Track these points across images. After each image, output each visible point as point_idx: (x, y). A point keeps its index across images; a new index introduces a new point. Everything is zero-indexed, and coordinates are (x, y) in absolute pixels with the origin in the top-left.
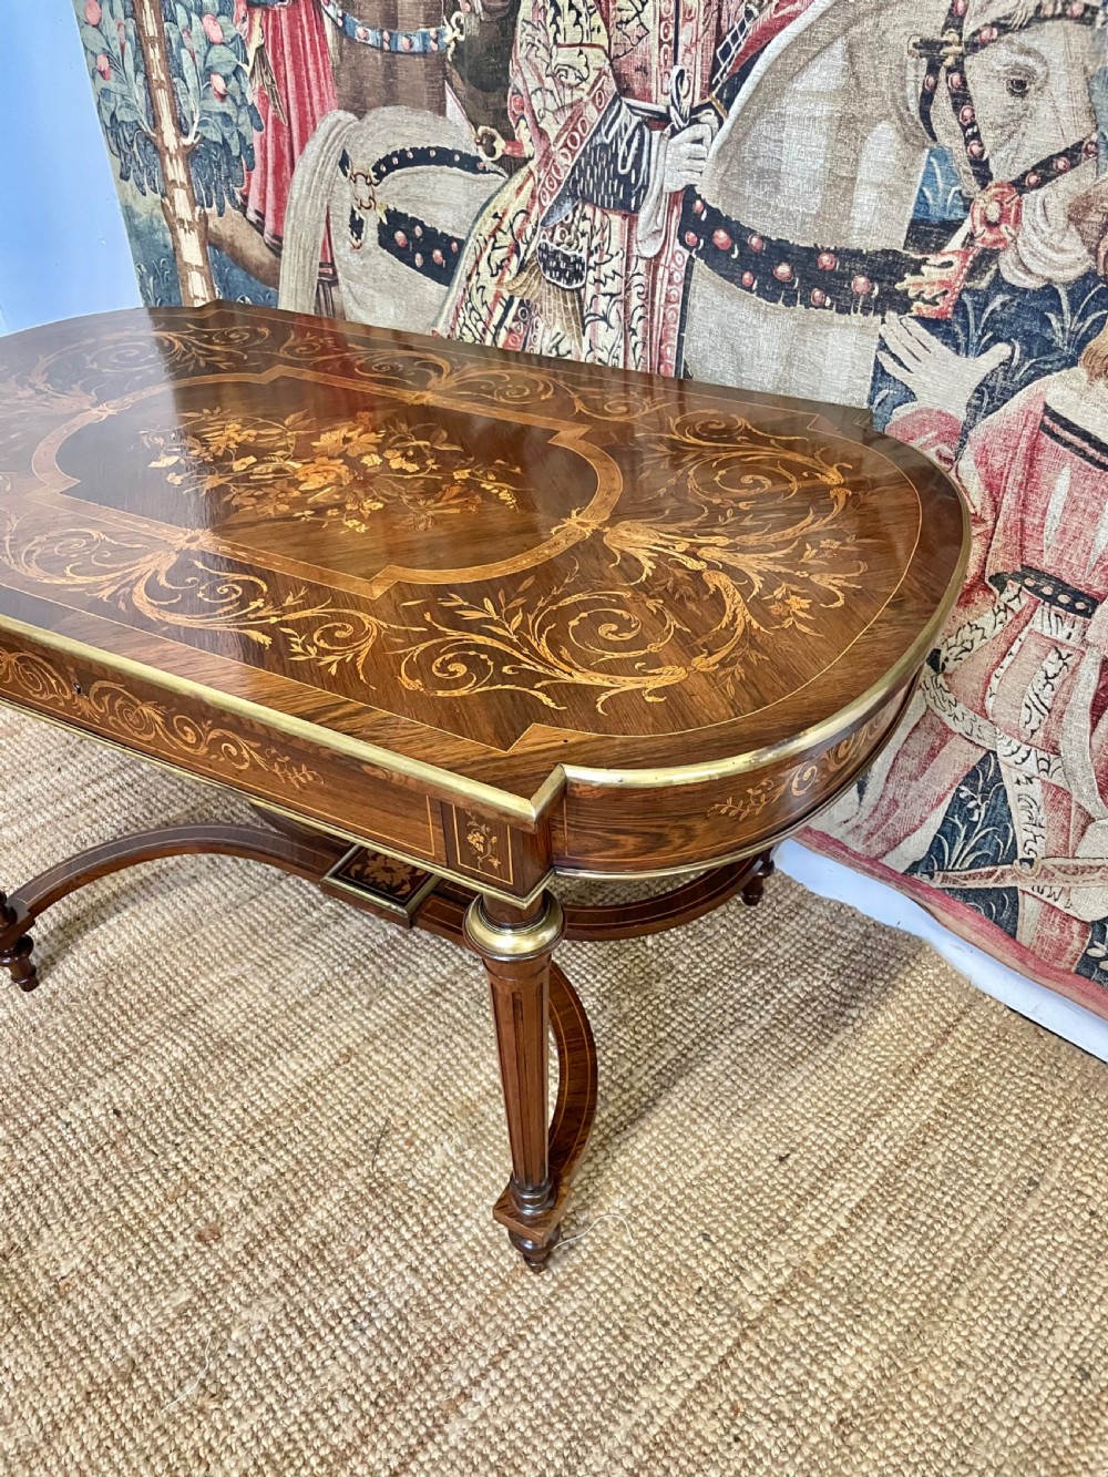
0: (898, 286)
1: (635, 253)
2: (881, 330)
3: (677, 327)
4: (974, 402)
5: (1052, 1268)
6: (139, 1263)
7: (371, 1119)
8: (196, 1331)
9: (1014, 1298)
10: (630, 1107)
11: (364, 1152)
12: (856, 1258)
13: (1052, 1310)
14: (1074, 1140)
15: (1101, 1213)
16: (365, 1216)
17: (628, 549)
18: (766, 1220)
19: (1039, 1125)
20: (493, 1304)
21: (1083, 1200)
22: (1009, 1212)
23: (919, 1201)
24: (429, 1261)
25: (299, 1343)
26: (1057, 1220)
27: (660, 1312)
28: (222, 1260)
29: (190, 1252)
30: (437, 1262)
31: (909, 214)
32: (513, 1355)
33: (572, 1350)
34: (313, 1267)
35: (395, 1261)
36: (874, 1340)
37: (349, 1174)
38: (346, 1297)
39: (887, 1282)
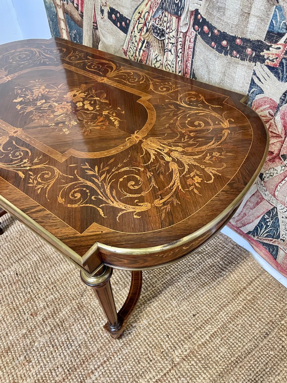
0: (262, 54)
1: (180, 30)
2: (255, 68)
3: (191, 57)
4: (283, 98)
5: (266, 362)
6: (15, 319)
7: (82, 286)
8: (26, 341)
9: (253, 370)
10: (154, 293)
11: (79, 295)
12: (209, 349)
13: (264, 375)
14: (283, 322)
15: (285, 347)
16: (75, 315)
17: (148, 150)
18: (186, 334)
19: (273, 316)
20: (105, 347)
21: (281, 342)
22: (258, 342)
23: (232, 335)
24: (90, 331)
25: (52, 349)
26: (272, 347)
27: (150, 357)
28: (36, 322)
29: (28, 318)
30: (92, 332)
31: (267, 29)
32: (108, 363)
33: (124, 364)
34: (59, 328)
35: (81, 330)
36: (209, 376)
37: (73, 302)
38: (66, 338)
39: (217, 359)
